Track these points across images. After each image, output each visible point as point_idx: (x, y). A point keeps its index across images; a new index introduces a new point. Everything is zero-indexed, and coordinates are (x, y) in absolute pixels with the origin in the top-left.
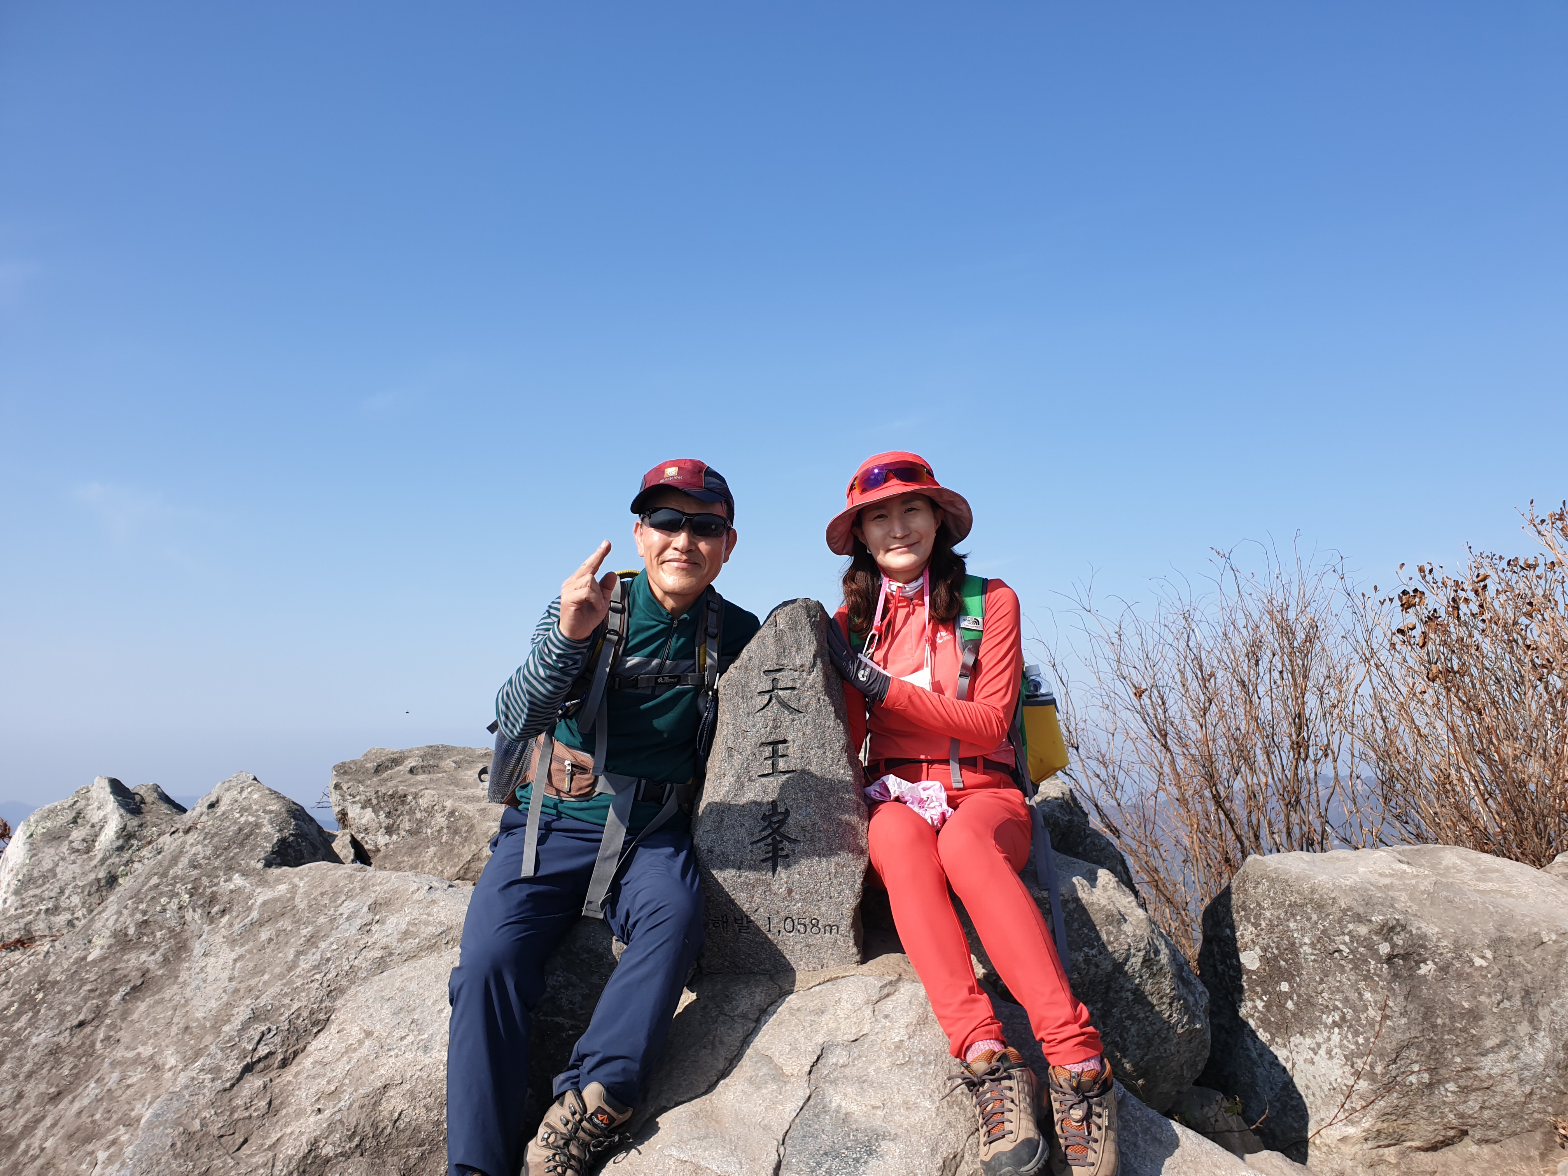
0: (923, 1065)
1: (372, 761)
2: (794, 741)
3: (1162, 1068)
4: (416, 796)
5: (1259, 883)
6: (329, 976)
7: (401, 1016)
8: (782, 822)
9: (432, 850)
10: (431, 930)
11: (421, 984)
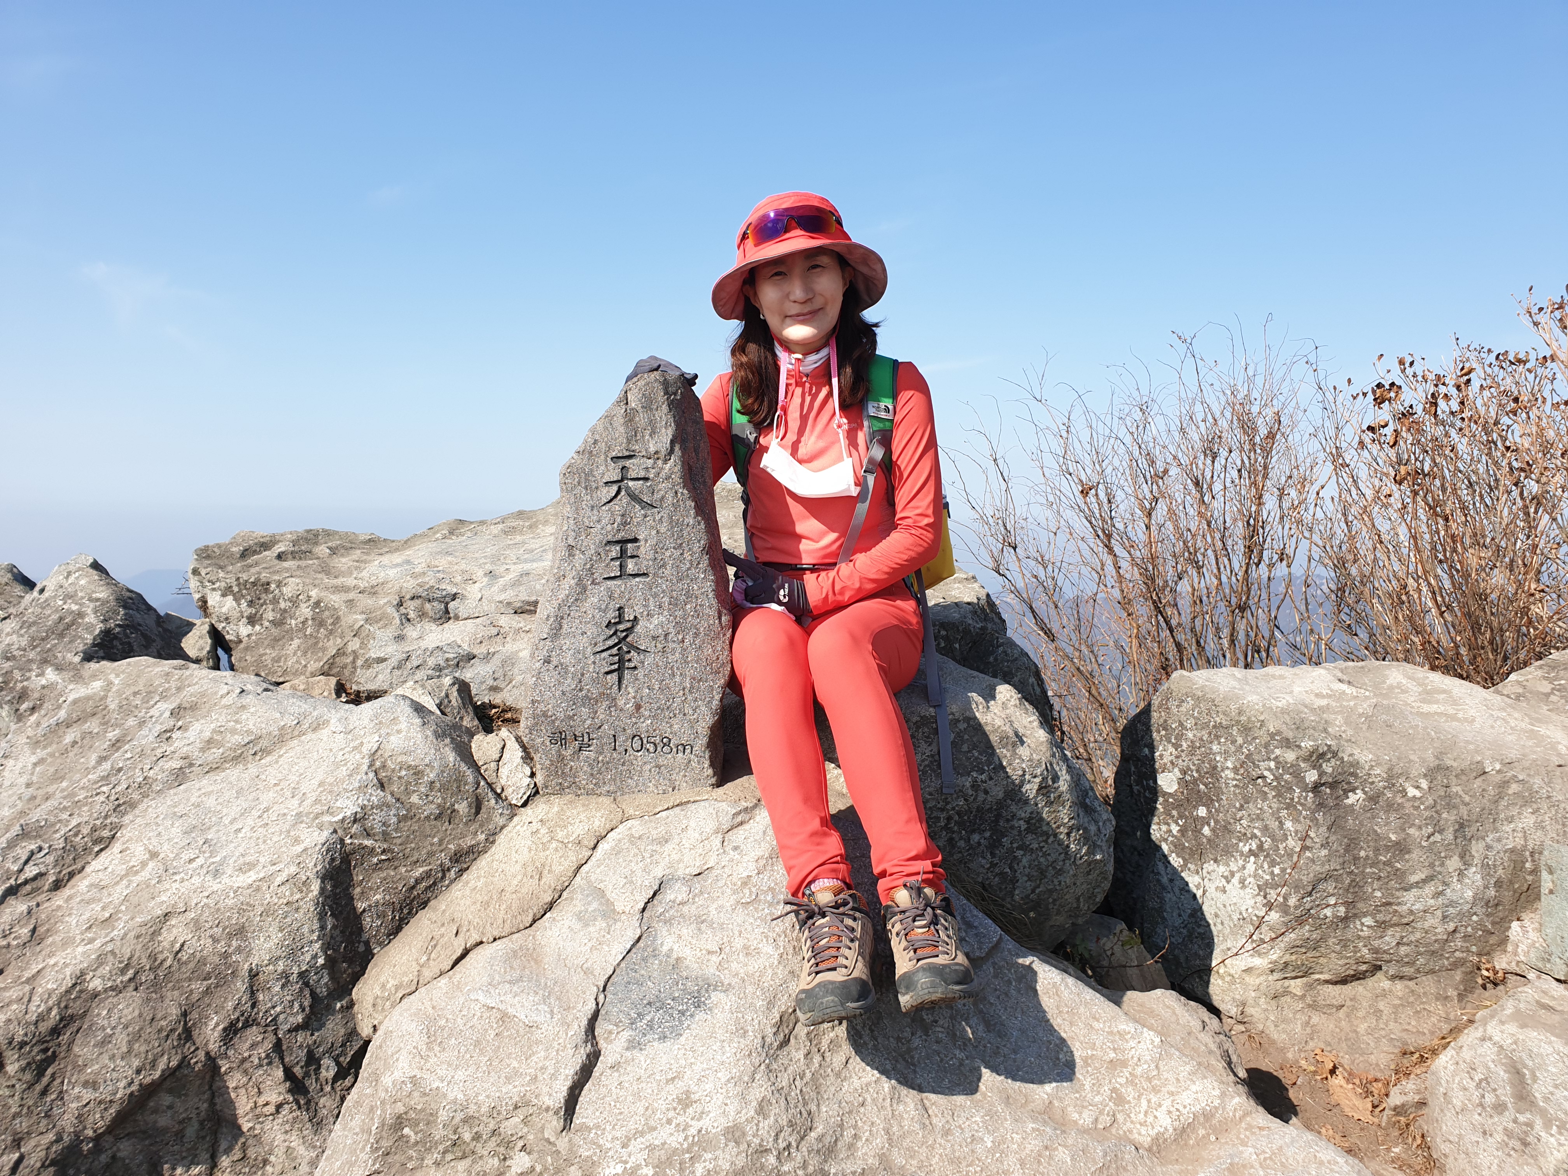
0: (771, 904)
1: (238, 545)
2: (646, 541)
3: (1055, 900)
4: (279, 584)
5: (1183, 701)
6: (119, 789)
7: (193, 835)
8: (629, 630)
9: (296, 642)
10: (237, 739)
11: (220, 800)
